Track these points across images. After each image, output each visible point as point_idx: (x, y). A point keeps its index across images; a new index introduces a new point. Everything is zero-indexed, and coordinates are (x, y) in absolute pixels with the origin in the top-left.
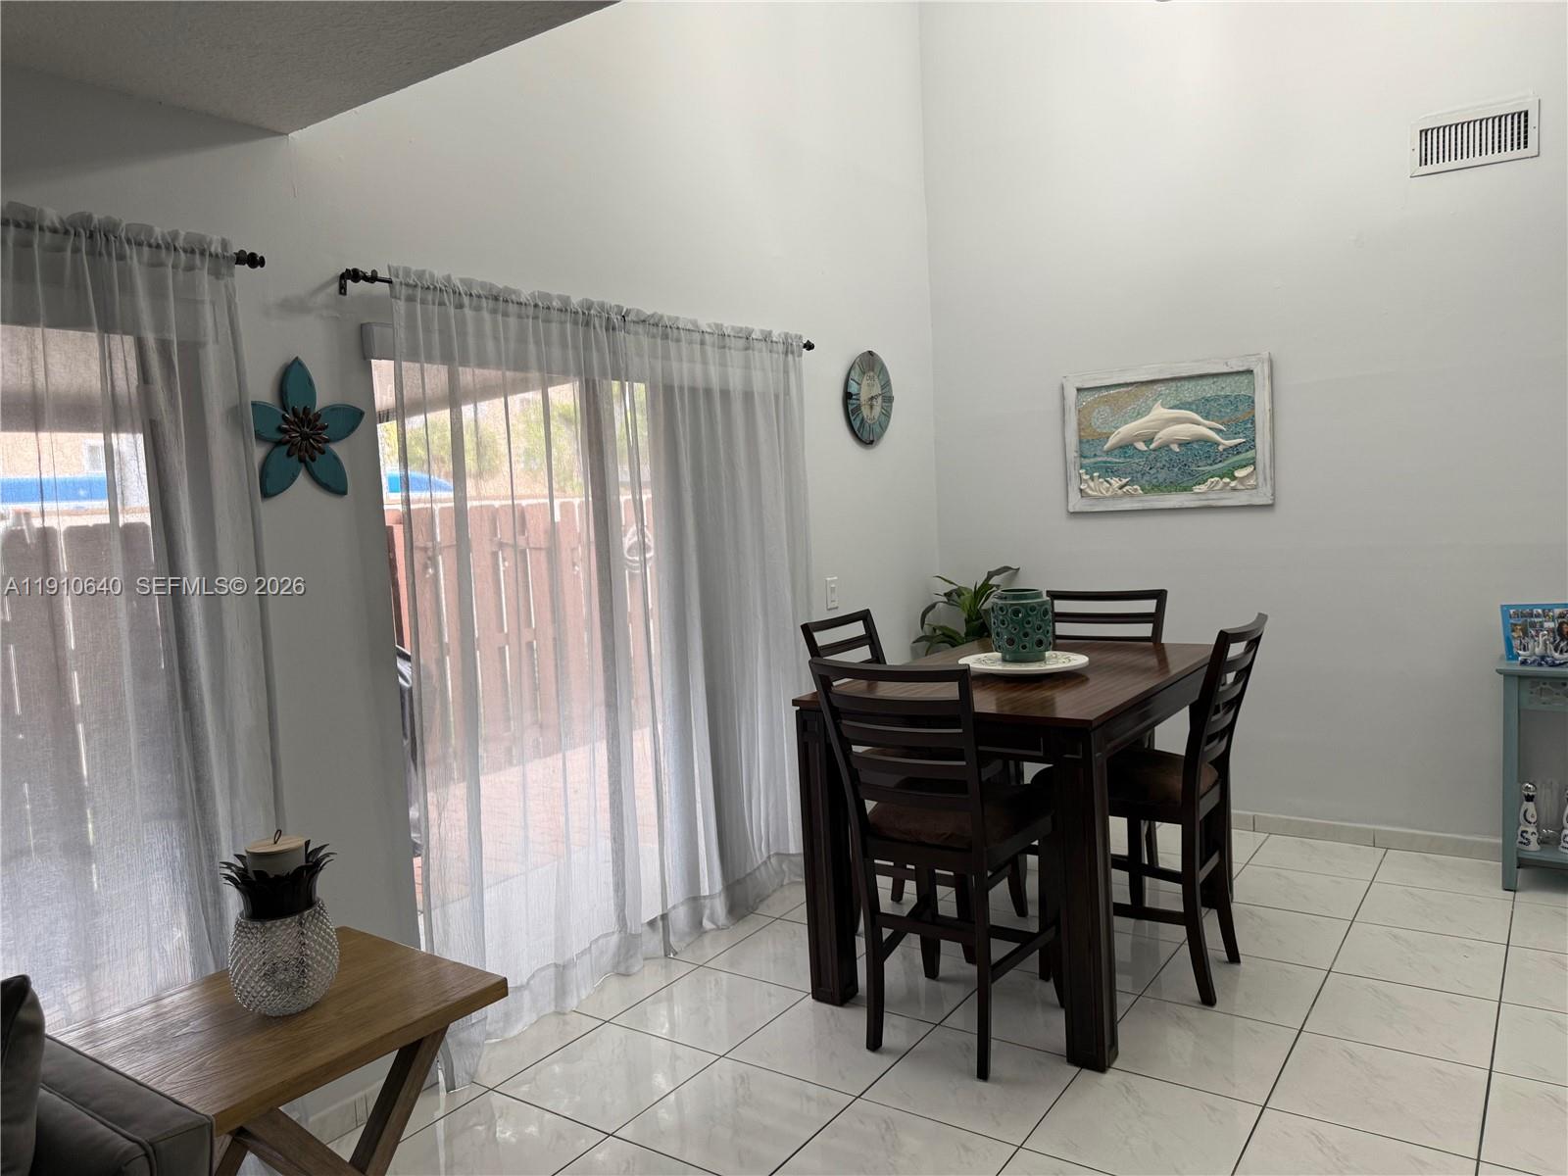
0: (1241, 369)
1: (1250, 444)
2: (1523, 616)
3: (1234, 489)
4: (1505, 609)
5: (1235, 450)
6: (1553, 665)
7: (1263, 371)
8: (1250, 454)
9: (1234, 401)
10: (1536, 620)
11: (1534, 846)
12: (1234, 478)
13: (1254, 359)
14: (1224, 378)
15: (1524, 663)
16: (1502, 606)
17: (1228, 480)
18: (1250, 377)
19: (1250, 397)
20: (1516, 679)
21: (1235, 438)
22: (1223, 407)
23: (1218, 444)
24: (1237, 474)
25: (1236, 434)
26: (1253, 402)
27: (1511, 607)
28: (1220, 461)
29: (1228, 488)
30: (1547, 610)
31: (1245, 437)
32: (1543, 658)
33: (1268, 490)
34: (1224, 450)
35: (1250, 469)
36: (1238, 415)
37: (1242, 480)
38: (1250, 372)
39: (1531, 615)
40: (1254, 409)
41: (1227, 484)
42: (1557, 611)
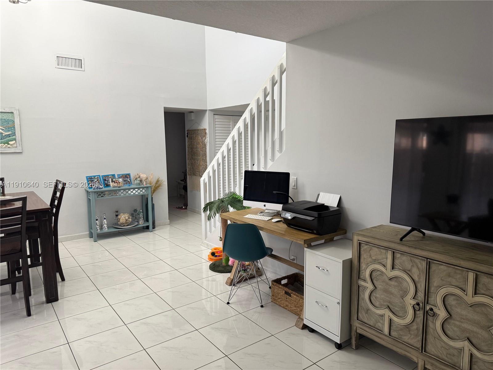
0: (10, 112)
1: (14, 134)
2: (90, 179)
3: (9, 147)
4: (87, 177)
5: (9, 136)
6: (100, 189)
7: (17, 113)
8: (14, 137)
9: (7, 121)
10: (93, 179)
11: (99, 230)
12: (9, 144)
13: (13, 109)
14: (3, 114)
15: (94, 189)
16: (86, 177)
17: (7, 145)
18: (13, 114)
19: (13, 120)
20: (94, 193)
21: (8, 132)
22: (4, 122)
23: (3, 134)
24: (10, 143)
25: (9, 131)
26: (14, 122)
27: (88, 177)
28: (4, 139)
29: (7, 147)
30: (95, 176)
31: (11, 132)
32: (98, 187)
33: (21, 148)
34: (5, 135)
35: (14, 142)
36: (9, 125)
37: (11, 145)
38: (12, 113)
39: (92, 178)
40: (14, 124)
41: (7, 146)
42: (96, 177)
